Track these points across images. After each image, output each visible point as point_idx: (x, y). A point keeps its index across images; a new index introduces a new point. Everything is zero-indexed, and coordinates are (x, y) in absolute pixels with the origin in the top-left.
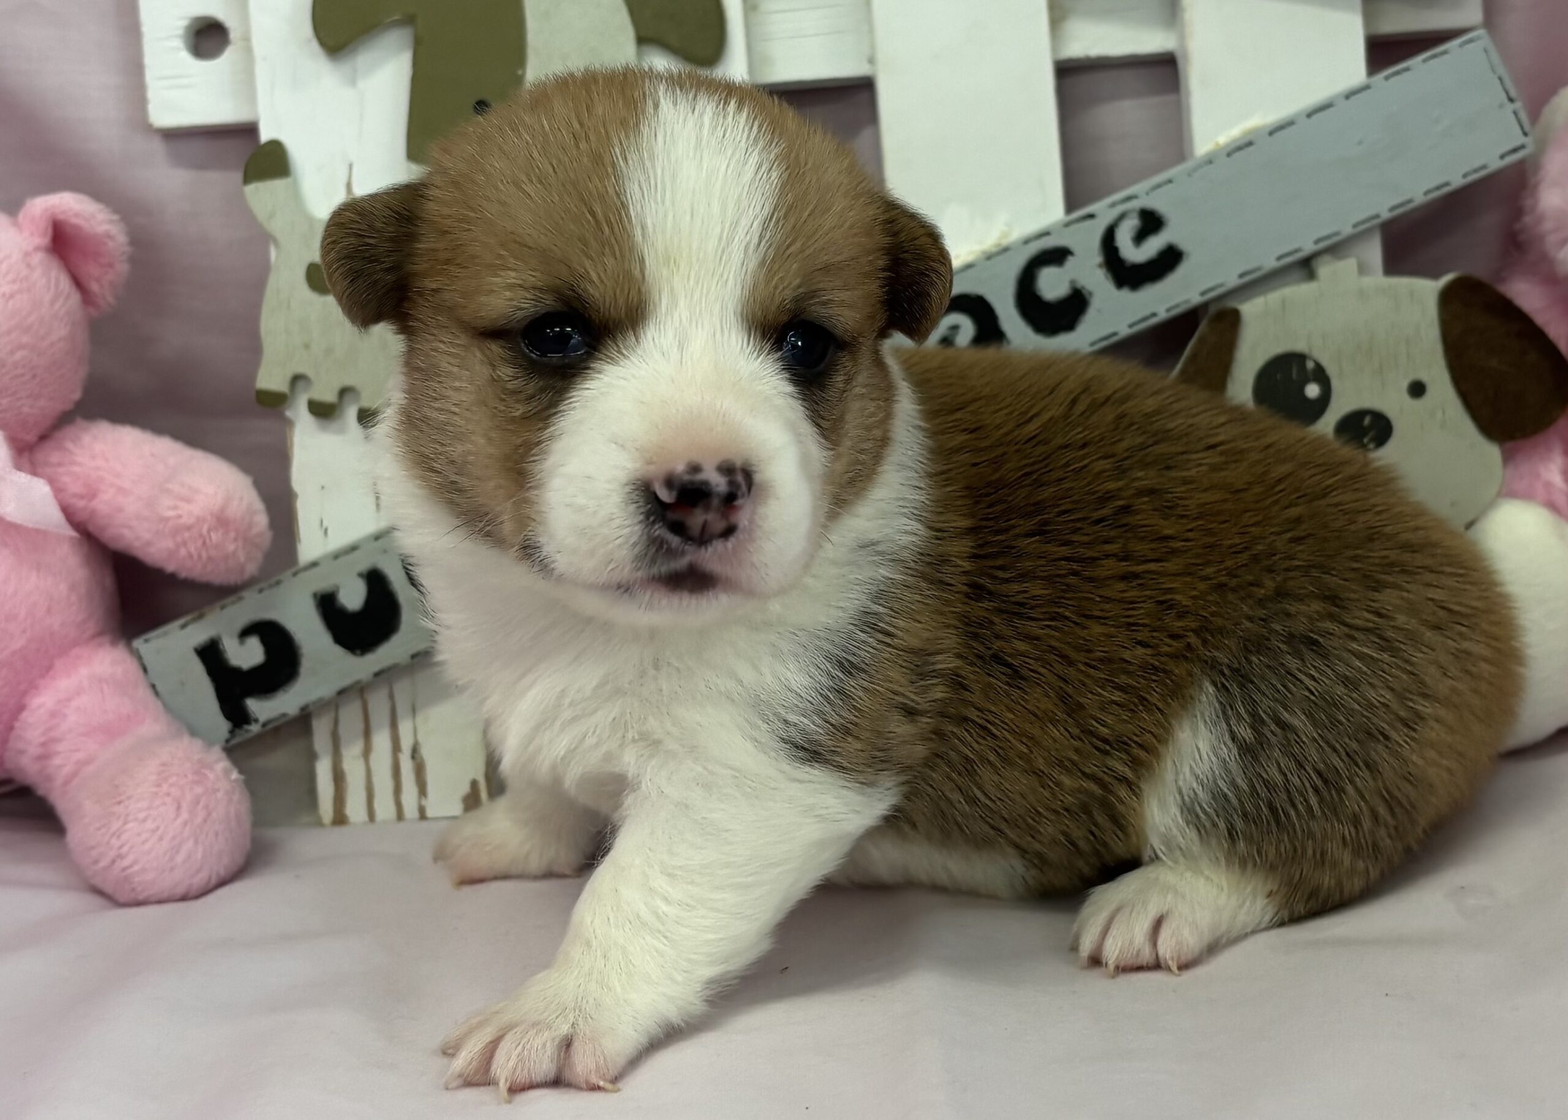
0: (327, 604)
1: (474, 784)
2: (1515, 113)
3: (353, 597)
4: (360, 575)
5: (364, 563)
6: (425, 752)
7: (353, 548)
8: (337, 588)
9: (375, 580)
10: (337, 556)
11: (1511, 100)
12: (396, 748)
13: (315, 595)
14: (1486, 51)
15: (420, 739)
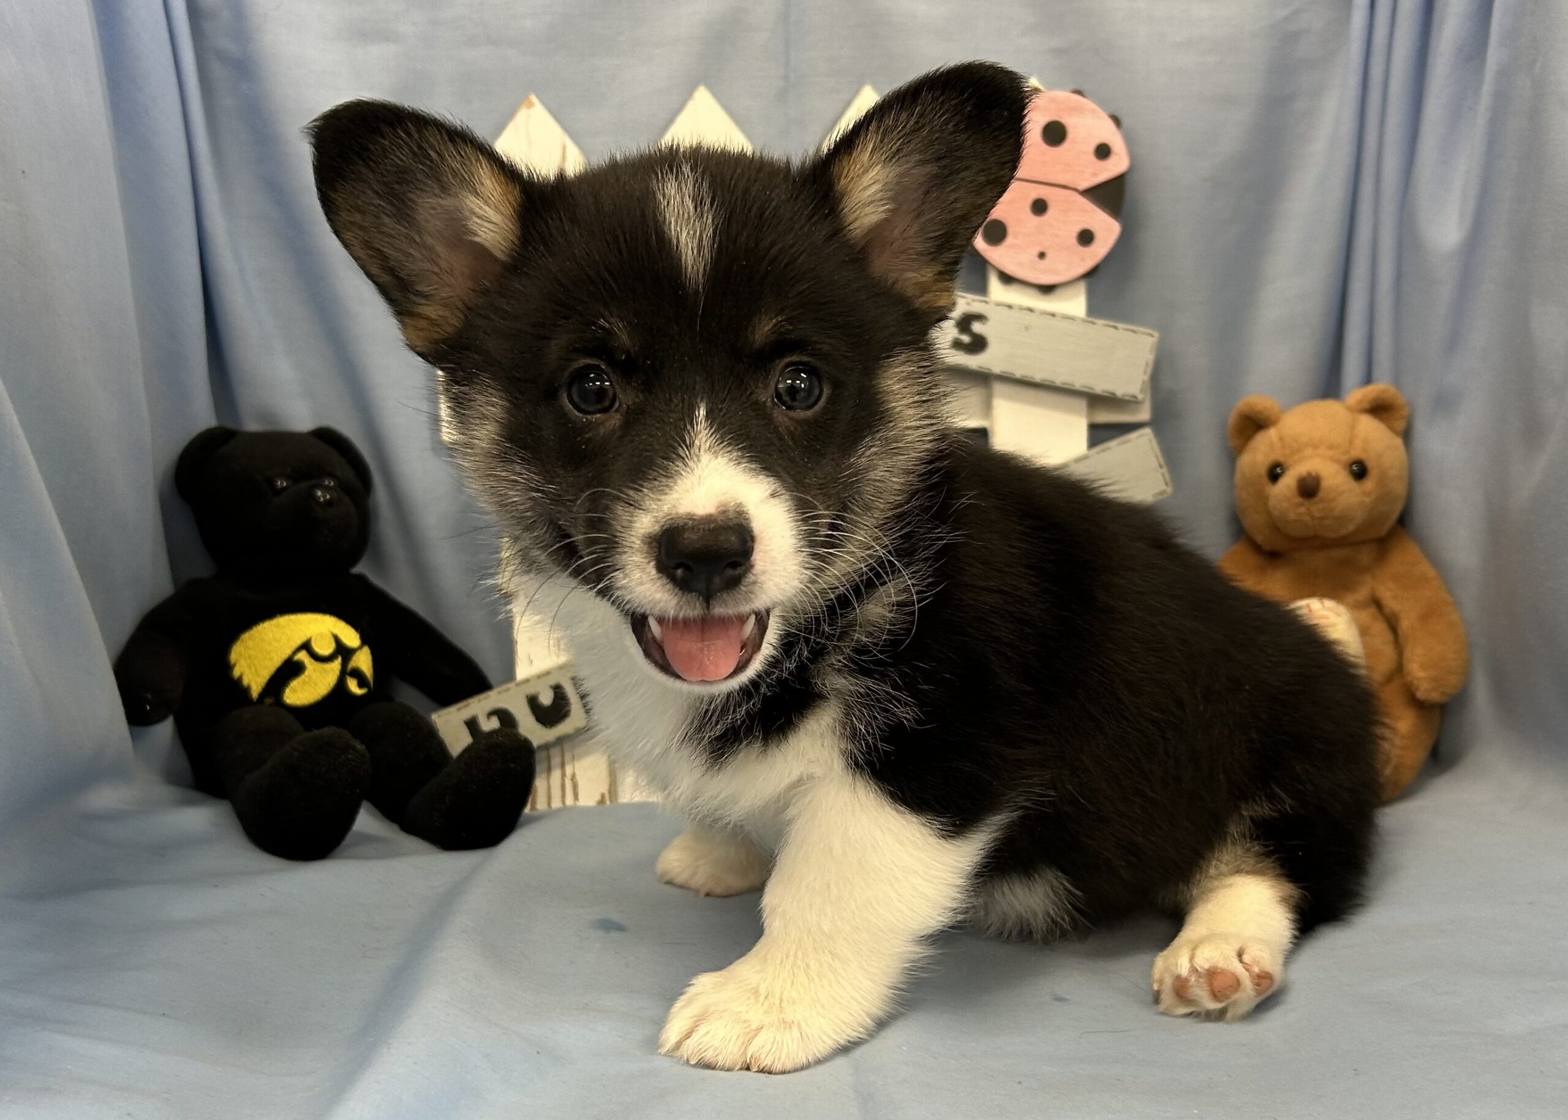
0: (533, 702)
1: (603, 796)
2: (1163, 474)
3: (546, 699)
4: (551, 687)
5: (552, 681)
6: (579, 778)
7: (548, 673)
8: (539, 693)
9: (558, 690)
10: (539, 677)
11: (1161, 467)
12: (564, 775)
13: (527, 697)
14: (1150, 440)
15: (577, 772)
